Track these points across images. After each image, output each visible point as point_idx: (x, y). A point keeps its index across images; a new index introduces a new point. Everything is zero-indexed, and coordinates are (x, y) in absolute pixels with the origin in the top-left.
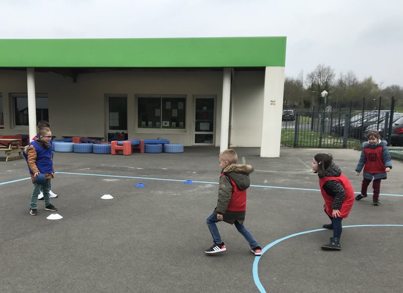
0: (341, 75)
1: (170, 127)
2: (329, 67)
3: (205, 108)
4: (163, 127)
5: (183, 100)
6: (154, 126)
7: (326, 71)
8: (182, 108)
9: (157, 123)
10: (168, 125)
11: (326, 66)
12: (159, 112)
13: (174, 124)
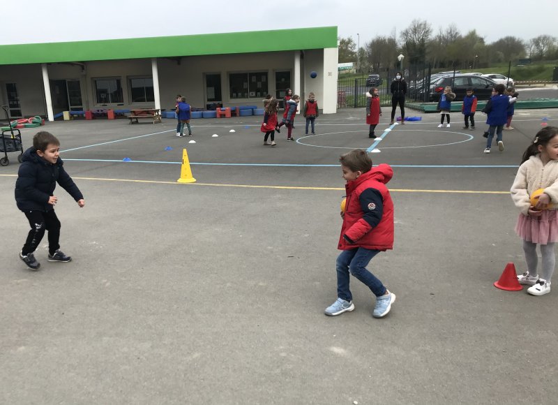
0: (440, 30)
1: (256, 96)
2: (426, 22)
3: (283, 80)
4: (251, 97)
5: (266, 74)
6: (243, 97)
7: (422, 26)
8: (265, 80)
9: (245, 94)
10: (254, 95)
11: (422, 21)
12: (246, 85)
13: (259, 93)
